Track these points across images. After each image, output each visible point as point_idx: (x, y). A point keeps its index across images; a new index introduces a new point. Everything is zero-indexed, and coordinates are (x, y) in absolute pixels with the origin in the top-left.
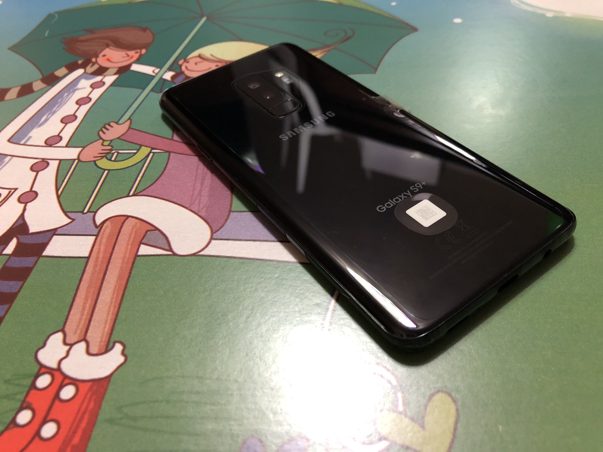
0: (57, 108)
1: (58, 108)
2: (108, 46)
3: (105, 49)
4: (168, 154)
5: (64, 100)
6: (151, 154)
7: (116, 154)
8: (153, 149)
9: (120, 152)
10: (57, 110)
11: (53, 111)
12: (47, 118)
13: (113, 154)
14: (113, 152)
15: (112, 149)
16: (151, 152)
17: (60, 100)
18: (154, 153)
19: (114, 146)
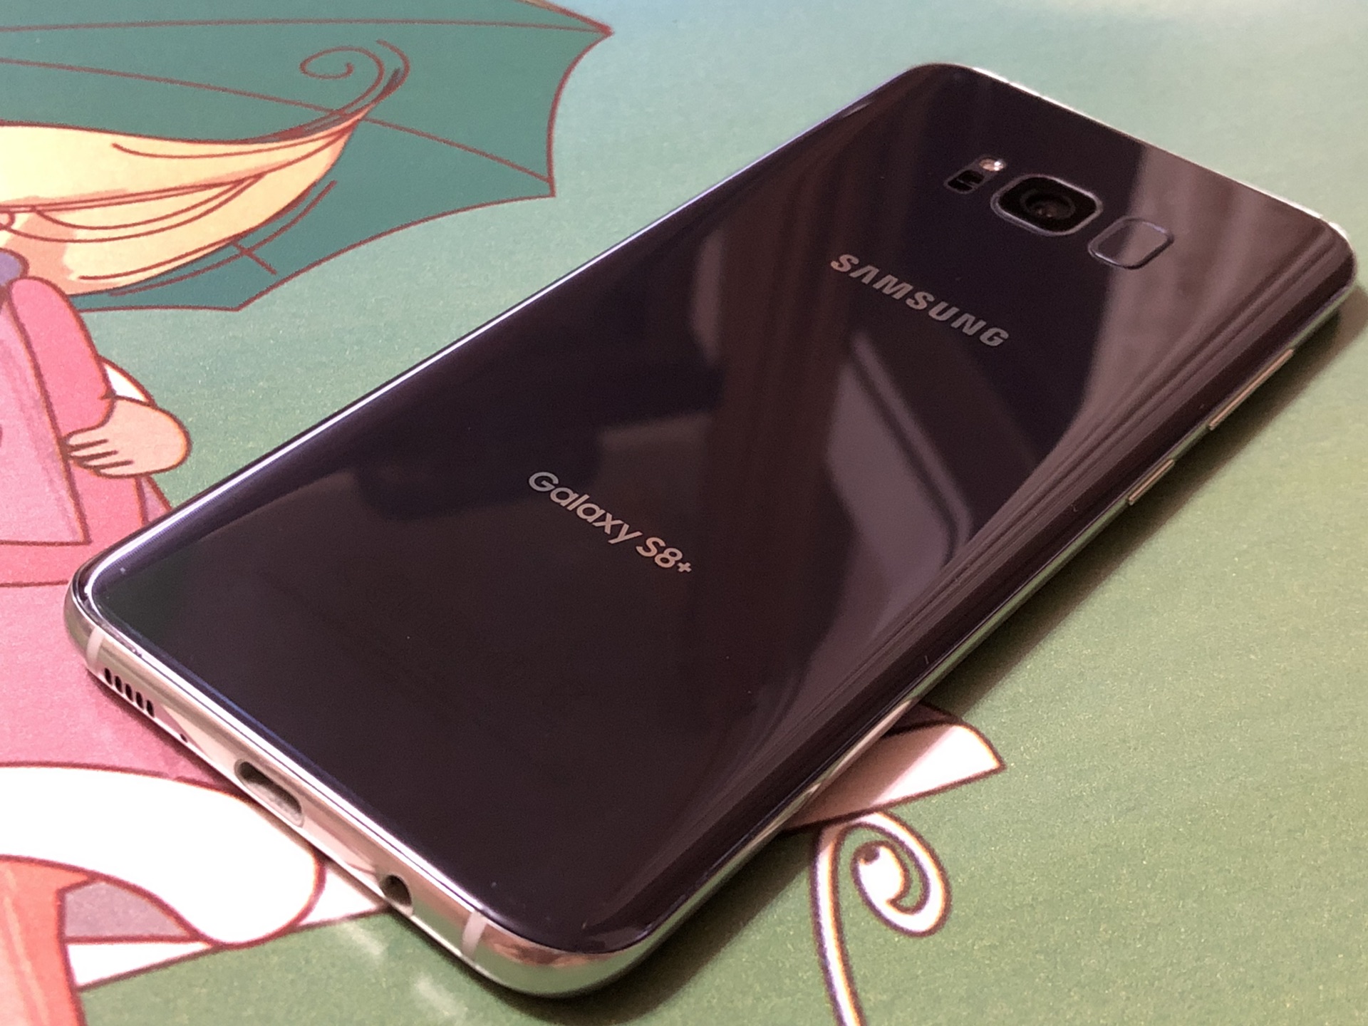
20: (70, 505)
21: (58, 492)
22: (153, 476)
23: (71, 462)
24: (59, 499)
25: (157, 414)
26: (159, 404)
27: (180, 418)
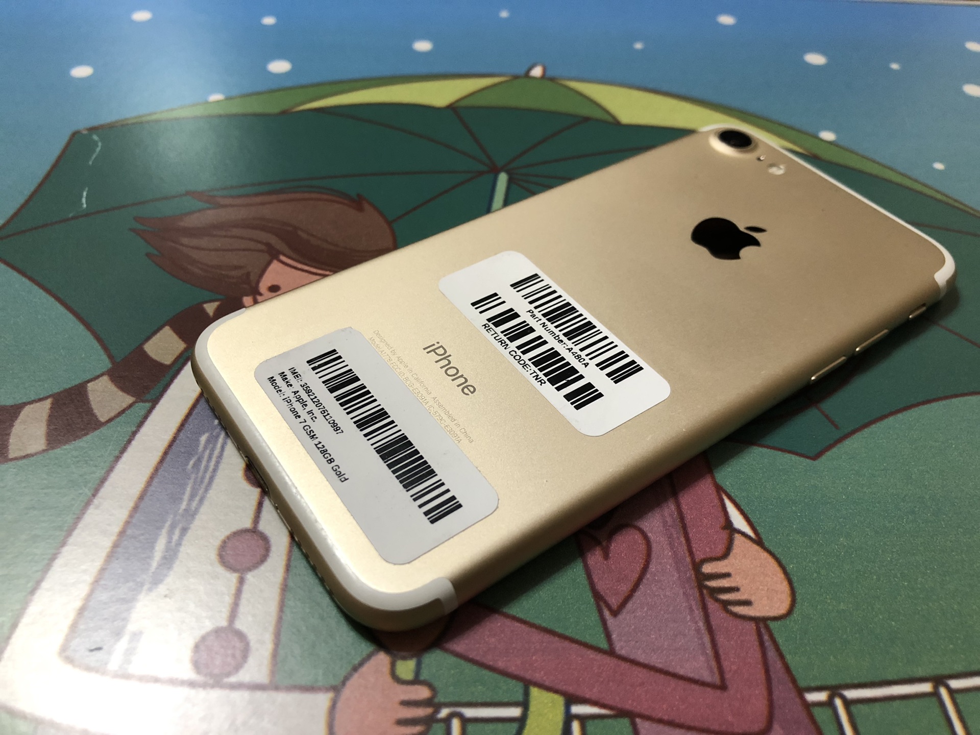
0: (192, 497)
1: (197, 498)
2: (274, 254)
3: (269, 264)
4: (626, 722)
5: (204, 463)
6: (576, 726)
7: (456, 724)
8: (571, 699)
9: (469, 713)
10: (194, 504)
11: (181, 511)
12: (169, 542)
13: (447, 721)
14: (444, 713)
15: (436, 700)
16: (569, 718)
17: (191, 463)
18: (583, 719)
19: (437, 684)
20: (707, 639)
21: (696, 623)
22: (769, 622)
23: (705, 591)
24: (698, 631)
25: (765, 555)
26: (766, 544)
27: (784, 562)
